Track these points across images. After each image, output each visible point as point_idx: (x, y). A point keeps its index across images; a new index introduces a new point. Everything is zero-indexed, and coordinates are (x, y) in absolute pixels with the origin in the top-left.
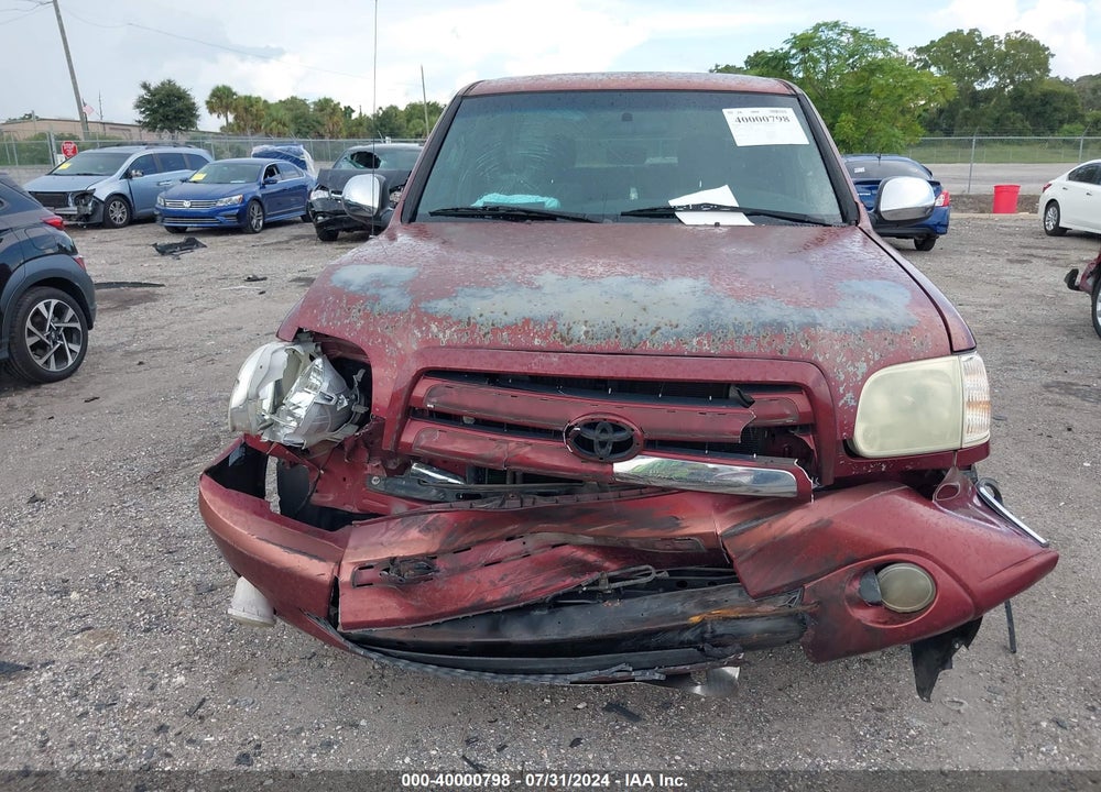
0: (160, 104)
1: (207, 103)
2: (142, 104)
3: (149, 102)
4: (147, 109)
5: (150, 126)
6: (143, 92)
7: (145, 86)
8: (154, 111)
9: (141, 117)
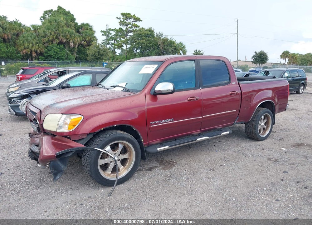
0: (258, 57)
1: (281, 56)
2: (254, 57)
3: (255, 56)
4: (255, 58)
5: (255, 63)
6: (255, 54)
7: (256, 53)
8: (256, 59)
9: (253, 60)
